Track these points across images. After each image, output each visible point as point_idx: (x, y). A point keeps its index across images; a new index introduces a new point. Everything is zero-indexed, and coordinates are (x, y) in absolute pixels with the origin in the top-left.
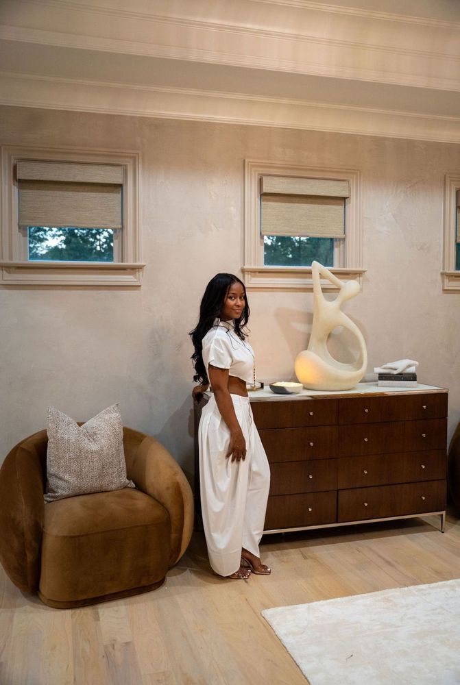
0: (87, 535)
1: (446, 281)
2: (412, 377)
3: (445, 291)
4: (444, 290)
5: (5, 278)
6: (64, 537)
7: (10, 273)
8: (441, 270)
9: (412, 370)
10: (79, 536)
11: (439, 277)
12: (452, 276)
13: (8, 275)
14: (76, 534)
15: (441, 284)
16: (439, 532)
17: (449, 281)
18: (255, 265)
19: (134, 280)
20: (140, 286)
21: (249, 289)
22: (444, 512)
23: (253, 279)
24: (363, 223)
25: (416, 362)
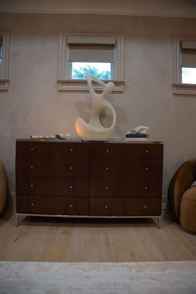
1: (175, 89)
2: (145, 136)
4: (174, 94)
8: (172, 82)
9: (144, 132)
11: (171, 86)
12: (178, 86)
15: (172, 91)
16: (157, 228)
17: (177, 89)
18: (64, 78)
19: (5, 87)
20: (7, 90)
21: (60, 91)
22: (160, 217)
23: (63, 86)
24: (124, 58)
25: (148, 128)
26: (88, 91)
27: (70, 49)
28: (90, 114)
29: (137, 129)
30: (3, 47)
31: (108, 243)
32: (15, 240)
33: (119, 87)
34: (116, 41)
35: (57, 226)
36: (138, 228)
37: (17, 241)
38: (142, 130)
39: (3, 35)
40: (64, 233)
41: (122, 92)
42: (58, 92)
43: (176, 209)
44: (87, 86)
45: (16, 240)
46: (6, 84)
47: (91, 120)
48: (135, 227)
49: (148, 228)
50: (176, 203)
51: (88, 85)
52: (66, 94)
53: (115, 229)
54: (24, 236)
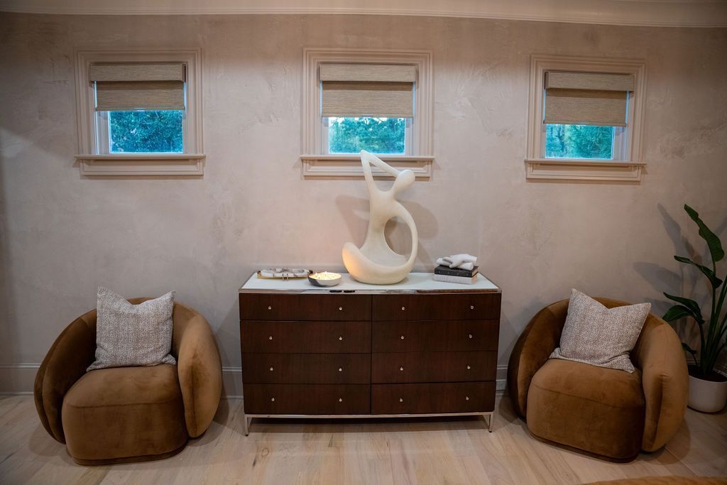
0: (91, 407)
1: (530, 169)
2: (468, 274)
3: (529, 180)
4: (527, 179)
5: (86, 170)
6: (73, 407)
7: (89, 165)
8: (525, 158)
10: (84, 407)
11: (523, 166)
12: (537, 164)
13: (87, 166)
14: (83, 405)
15: (525, 173)
16: (487, 431)
17: (533, 169)
18: (314, 153)
19: (196, 170)
20: (202, 175)
21: (307, 177)
22: (492, 413)
23: (313, 167)
24: (433, 108)
25: (474, 259)
26: (362, 178)
27: (324, 89)
28: (368, 223)
29: (456, 260)
30: (188, 84)
31: (406, 464)
32: (253, 462)
33: (422, 169)
34: (417, 73)
35: (314, 431)
36: (454, 432)
37: (258, 465)
38: (464, 262)
39: (187, 62)
40: (330, 445)
41: (428, 178)
42: (304, 178)
43: (520, 400)
44: (360, 167)
45: (254, 464)
46: (200, 164)
47: (369, 238)
48: (449, 429)
49: (472, 431)
50: (520, 390)
51: (361, 165)
52: (318, 182)
53: (415, 433)
54: (264, 454)
